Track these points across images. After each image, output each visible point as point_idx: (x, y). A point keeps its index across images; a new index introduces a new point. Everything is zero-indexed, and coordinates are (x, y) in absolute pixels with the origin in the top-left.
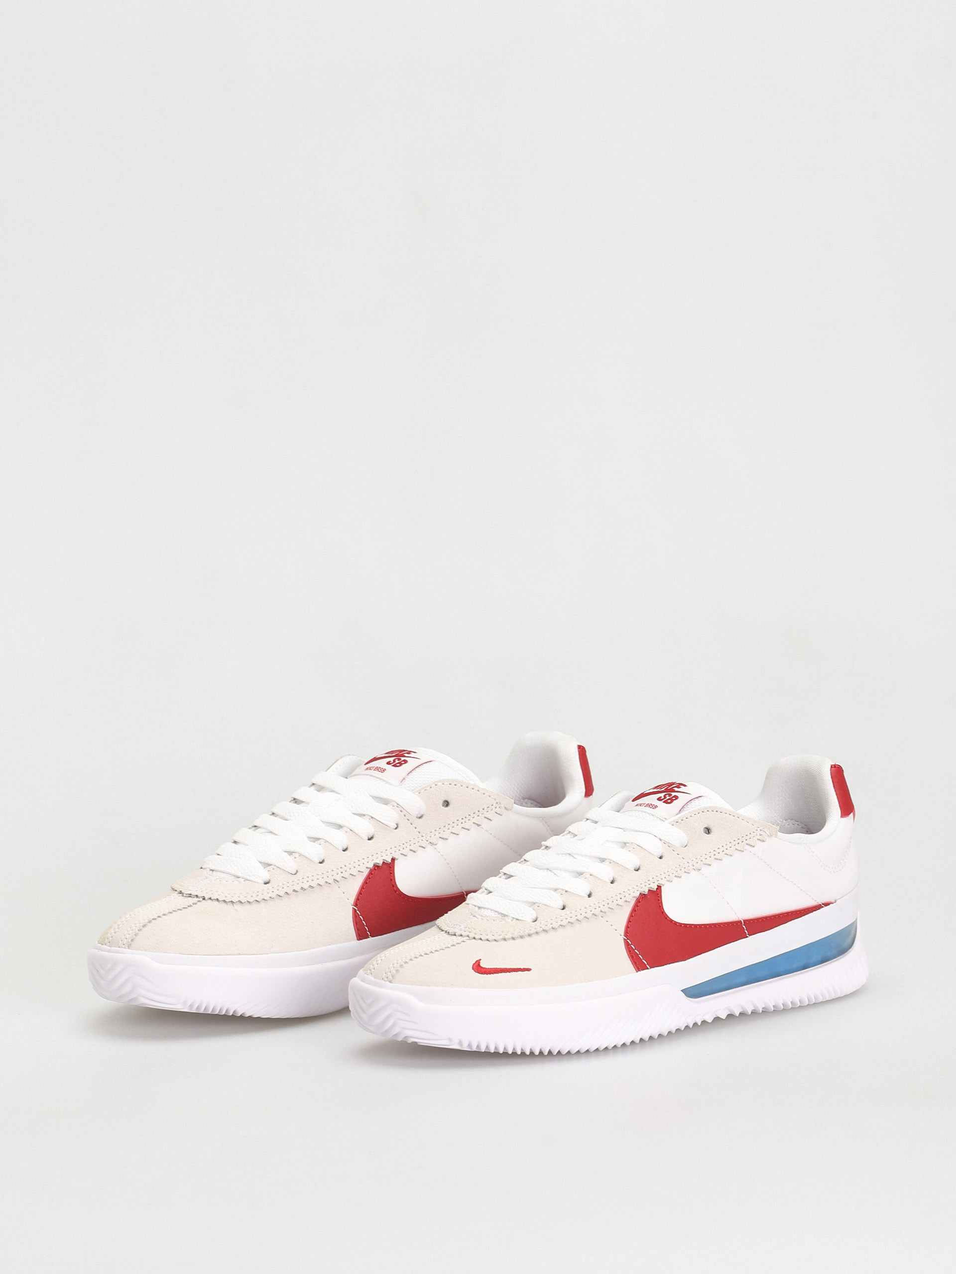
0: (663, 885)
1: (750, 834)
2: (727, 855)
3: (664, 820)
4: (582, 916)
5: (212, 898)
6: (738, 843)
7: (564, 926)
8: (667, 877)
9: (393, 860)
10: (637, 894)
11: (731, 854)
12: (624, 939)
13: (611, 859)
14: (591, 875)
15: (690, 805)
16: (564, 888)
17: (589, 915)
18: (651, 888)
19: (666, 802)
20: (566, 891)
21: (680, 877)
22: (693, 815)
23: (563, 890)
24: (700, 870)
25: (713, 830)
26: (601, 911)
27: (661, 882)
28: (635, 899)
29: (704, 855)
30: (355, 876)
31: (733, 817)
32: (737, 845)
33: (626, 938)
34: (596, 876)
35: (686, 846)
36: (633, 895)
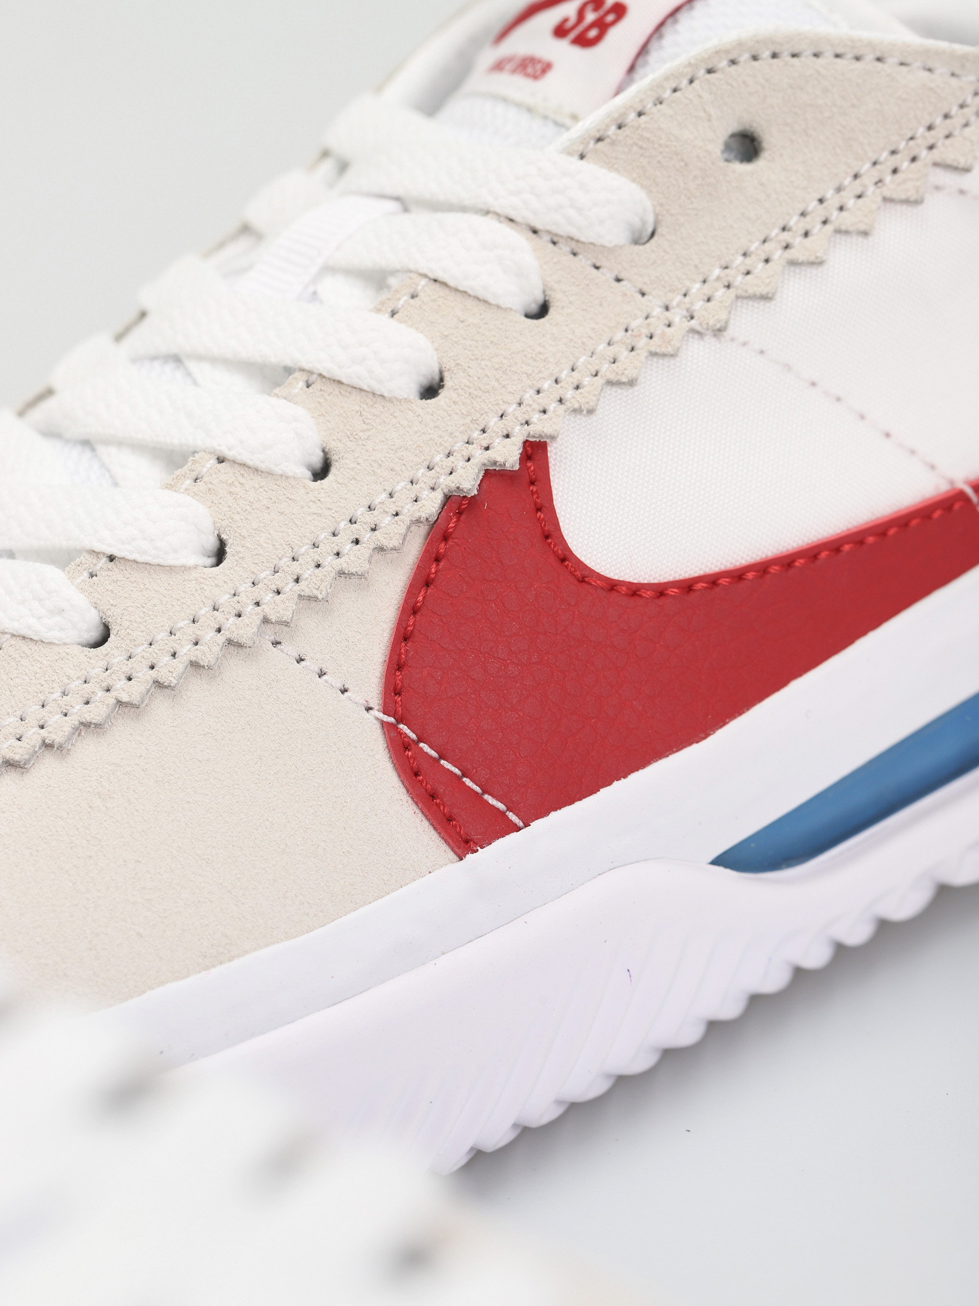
0: (553, 438)
1: (946, 116)
2: (847, 232)
3: (568, 122)
4: (179, 665)
6: (895, 171)
7: (98, 726)
8: (569, 394)
10: (431, 505)
11: (863, 227)
12: (383, 723)
13: (307, 367)
14: (221, 460)
15: (670, 37)
16: (98, 547)
17: (212, 646)
18: (495, 463)
19: (583, 41)
20: (112, 558)
21: (632, 383)
22: (667, 94)
23: (93, 552)
24: (720, 331)
25: (770, 139)
26: (266, 621)
27: (540, 427)
28: (423, 530)
29: (740, 259)
31: (858, 65)
32: (888, 178)
33: (391, 720)
34: (239, 458)
35: (653, 234)
36: (410, 511)
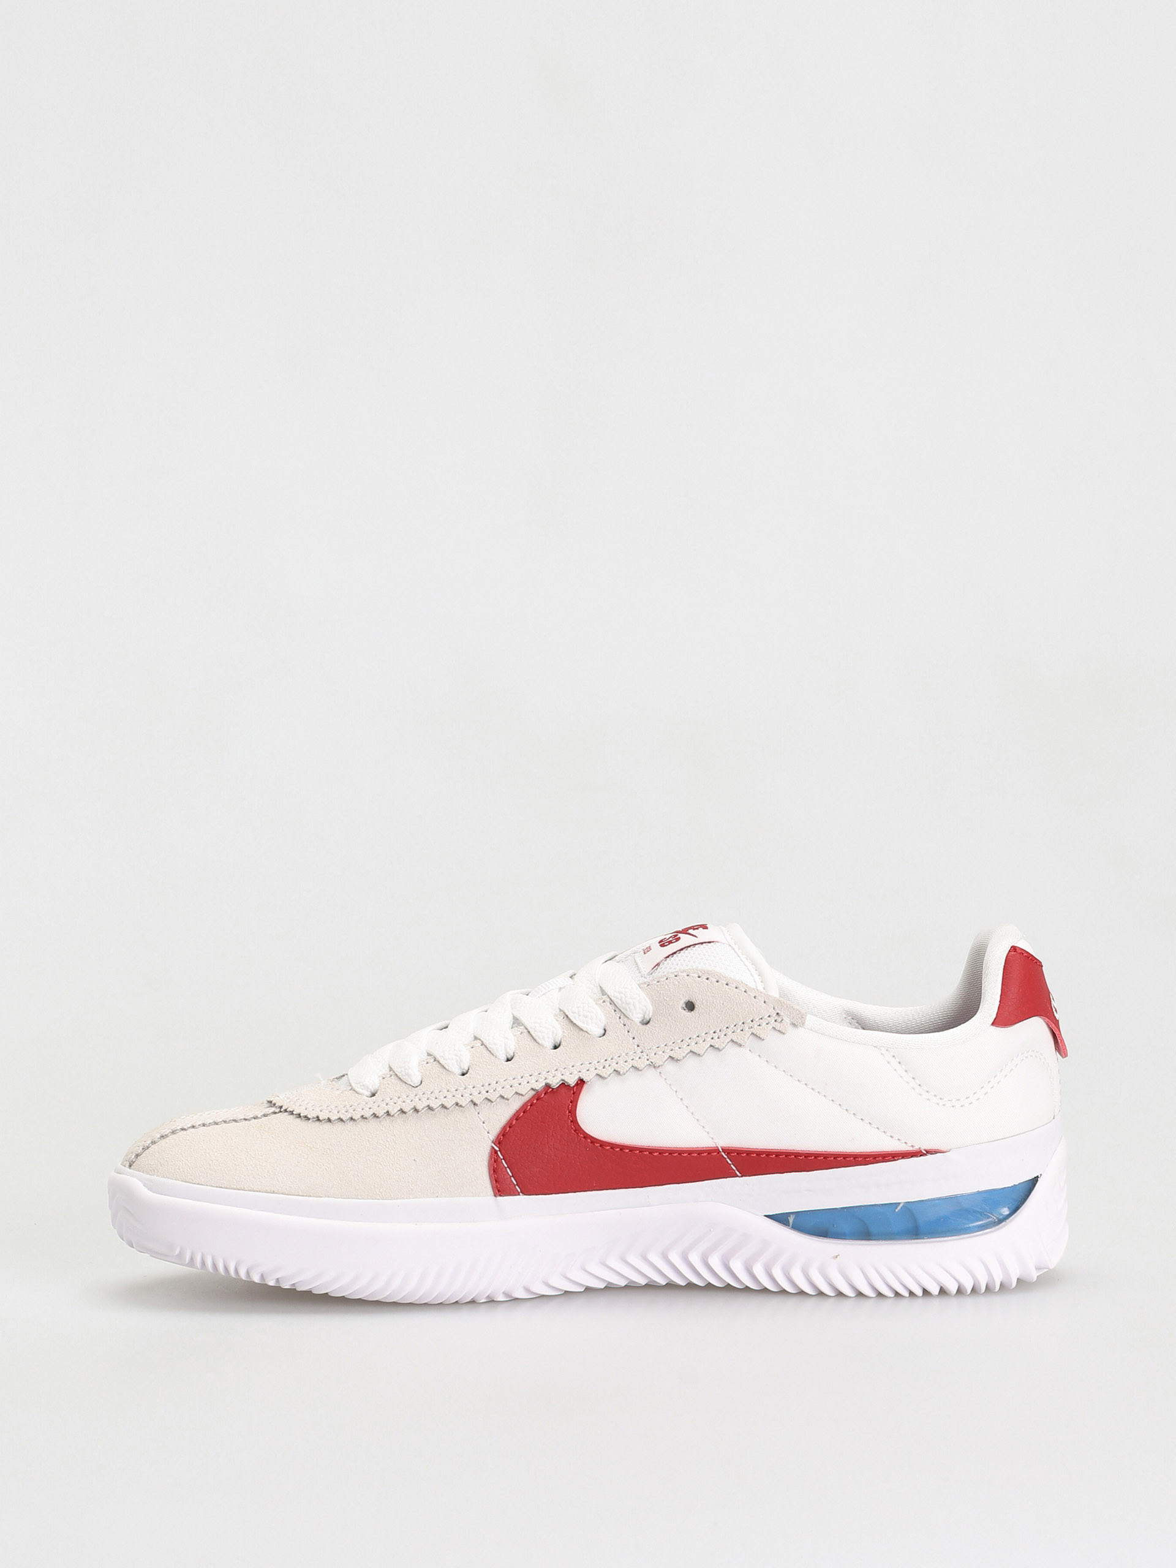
5: (321, 1118)
9: (581, 1083)
30: (508, 1099)
